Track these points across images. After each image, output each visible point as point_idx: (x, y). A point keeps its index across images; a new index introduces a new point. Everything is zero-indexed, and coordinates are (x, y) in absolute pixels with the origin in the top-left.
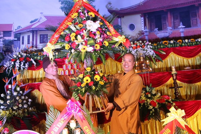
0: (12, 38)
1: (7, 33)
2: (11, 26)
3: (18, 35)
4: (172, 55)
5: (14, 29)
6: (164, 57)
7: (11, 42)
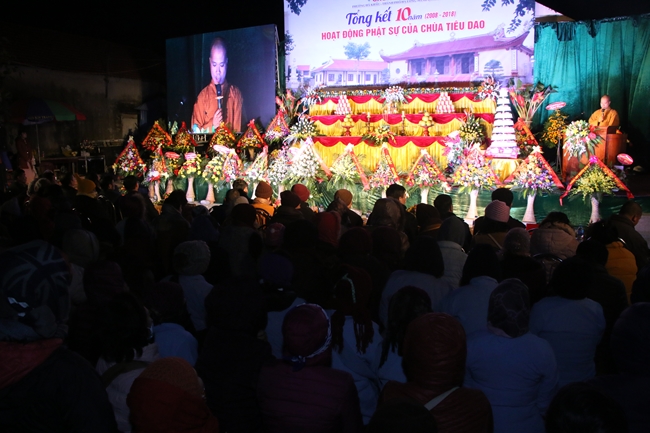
0: (309, 76)
1: (306, 72)
2: (308, 67)
3: (313, 74)
4: (417, 100)
5: (311, 69)
6: (409, 101)
7: (309, 80)
